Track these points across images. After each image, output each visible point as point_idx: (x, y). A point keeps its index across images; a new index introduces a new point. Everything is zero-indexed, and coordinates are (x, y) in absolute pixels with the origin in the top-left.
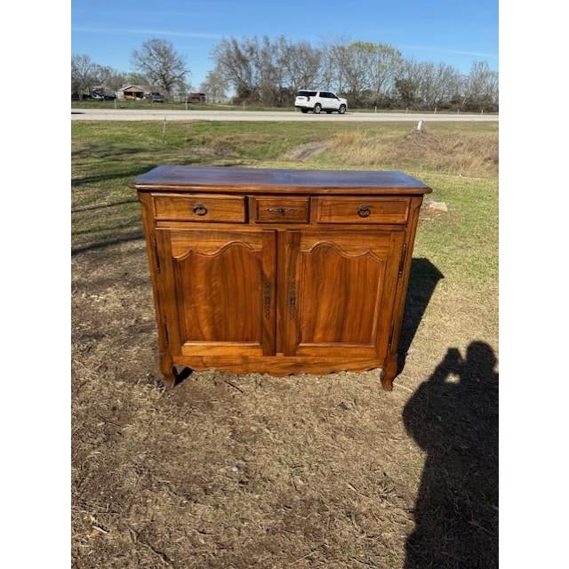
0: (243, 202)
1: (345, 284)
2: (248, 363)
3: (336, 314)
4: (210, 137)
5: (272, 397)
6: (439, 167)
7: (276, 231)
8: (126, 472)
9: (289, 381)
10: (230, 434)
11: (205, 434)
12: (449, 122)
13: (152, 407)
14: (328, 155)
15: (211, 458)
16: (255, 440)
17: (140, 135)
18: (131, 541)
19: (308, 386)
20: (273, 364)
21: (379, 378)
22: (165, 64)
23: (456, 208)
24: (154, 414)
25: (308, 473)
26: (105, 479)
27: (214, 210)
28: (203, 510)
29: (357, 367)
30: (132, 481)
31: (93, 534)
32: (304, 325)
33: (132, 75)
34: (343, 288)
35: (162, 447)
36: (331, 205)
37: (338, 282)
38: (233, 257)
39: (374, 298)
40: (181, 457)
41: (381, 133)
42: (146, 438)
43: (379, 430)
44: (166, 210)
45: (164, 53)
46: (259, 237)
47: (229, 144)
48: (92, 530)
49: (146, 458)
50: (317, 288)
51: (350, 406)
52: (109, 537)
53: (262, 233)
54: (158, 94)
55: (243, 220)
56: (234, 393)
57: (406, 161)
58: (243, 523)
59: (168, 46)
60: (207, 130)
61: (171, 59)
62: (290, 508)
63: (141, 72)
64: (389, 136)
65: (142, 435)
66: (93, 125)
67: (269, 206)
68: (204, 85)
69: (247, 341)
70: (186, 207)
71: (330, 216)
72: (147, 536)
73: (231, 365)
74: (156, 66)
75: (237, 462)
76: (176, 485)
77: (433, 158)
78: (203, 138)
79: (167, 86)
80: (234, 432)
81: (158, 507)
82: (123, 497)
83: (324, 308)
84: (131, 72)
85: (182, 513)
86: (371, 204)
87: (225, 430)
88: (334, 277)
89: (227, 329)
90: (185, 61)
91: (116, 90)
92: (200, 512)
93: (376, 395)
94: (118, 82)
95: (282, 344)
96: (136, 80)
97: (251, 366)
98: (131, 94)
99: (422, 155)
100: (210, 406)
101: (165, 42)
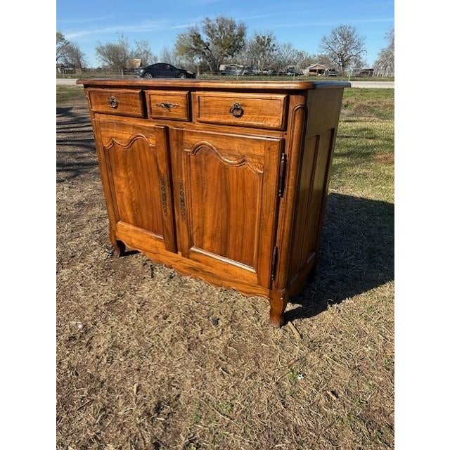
0: (139, 96)
1: (226, 193)
3: (220, 225)
4: (354, 101)
7: (167, 128)
9: (195, 283)
20: (177, 261)
22: (345, 46)
32: (194, 230)
33: (319, 57)
34: (224, 197)
37: (219, 190)
38: (139, 151)
39: (254, 215)
44: (95, 103)
45: (346, 37)
46: (152, 132)
50: (202, 194)
51: (221, 324)
53: (154, 128)
54: (334, 70)
55: (140, 114)
59: (351, 30)
60: (354, 95)
61: (352, 41)
63: (326, 53)
69: (155, 232)
70: (106, 100)
74: (338, 48)
78: (348, 102)
79: (345, 63)
83: (209, 215)
84: (319, 54)
88: (215, 184)
89: (142, 217)
90: (364, 42)
91: (304, 68)
94: (309, 62)
96: (323, 60)
98: (315, 71)
101: (350, 27)
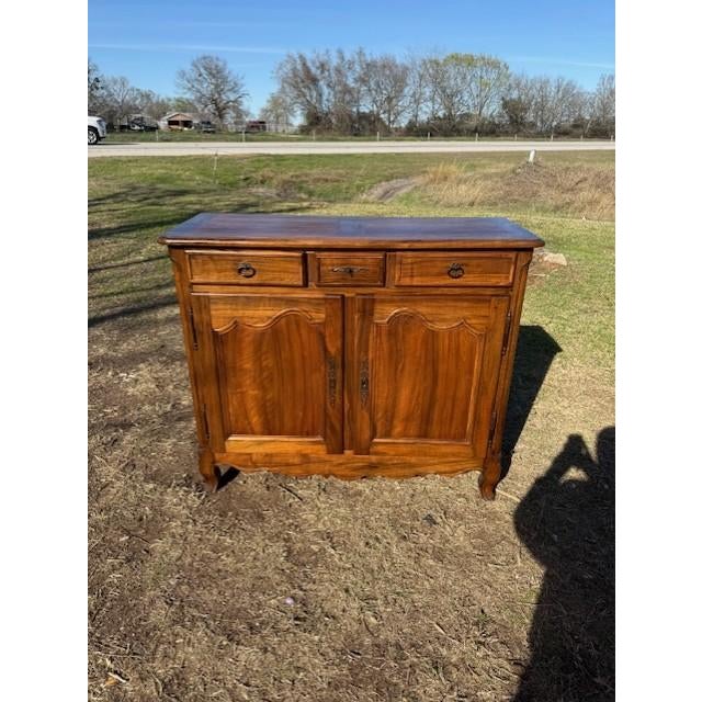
0: (300, 260)
2: (309, 463)
4: (271, 175)
5: (339, 507)
6: (557, 209)
7: (343, 296)
8: (152, 602)
9: (361, 486)
10: (284, 554)
11: (253, 553)
12: (570, 152)
13: (188, 517)
14: (416, 195)
15: (260, 585)
16: (315, 564)
17: (187, 173)
18: (155, 694)
19: (386, 493)
20: (341, 464)
21: (477, 484)
22: (217, 86)
23: (579, 260)
24: (190, 526)
25: (382, 609)
26: (126, 610)
27: (263, 271)
28: (247, 654)
29: (447, 469)
30: (159, 615)
31: (108, 683)
33: (178, 100)
34: (429, 368)
35: (198, 570)
36: (412, 264)
37: (423, 361)
38: (289, 329)
39: (470, 382)
40: (222, 583)
41: (484, 166)
42: (180, 558)
43: (476, 552)
44: (203, 271)
45: (215, 73)
46: (319, 304)
47: (294, 183)
48: (107, 677)
49: (178, 584)
50: (396, 369)
51: (439, 520)
52: (128, 687)
53: (325, 299)
54: (209, 123)
55: (301, 283)
56: (291, 501)
57: (516, 201)
58: (298, 673)
59: (220, 64)
60: (267, 165)
61: (225, 80)
62: (358, 654)
63: (189, 96)
64: (493, 171)
65: (175, 554)
66: (130, 161)
67: (333, 265)
68: (265, 111)
69: (308, 435)
70: (229, 266)
71: (412, 276)
72: (175, 687)
73: (287, 465)
74: (207, 88)
75: (293, 592)
76: (215, 621)
77: (550, 196)
78: (263, 176)
79: (220, 112)
80: (289, 551)
81: (190, 649)
82: (148, 634)
84: (177, 96)
85: (220, 658)
86: (464, 261)
87: (278, 548)
89: (281, 420)
90: (243, 82)
91: (159, 118)
92: (243, 657)
93: (472, 505)
94: (162, 109)
95: (352, 439)
96: (183, 106)
97: (312, 467)
98: (176, 123)
99: (535, 194)
100: (261, 517)
101: (217, 59)
